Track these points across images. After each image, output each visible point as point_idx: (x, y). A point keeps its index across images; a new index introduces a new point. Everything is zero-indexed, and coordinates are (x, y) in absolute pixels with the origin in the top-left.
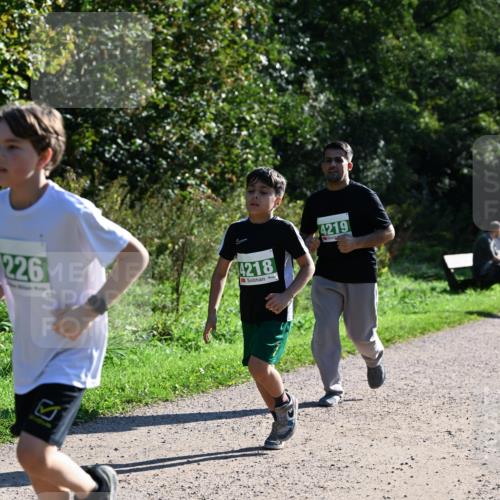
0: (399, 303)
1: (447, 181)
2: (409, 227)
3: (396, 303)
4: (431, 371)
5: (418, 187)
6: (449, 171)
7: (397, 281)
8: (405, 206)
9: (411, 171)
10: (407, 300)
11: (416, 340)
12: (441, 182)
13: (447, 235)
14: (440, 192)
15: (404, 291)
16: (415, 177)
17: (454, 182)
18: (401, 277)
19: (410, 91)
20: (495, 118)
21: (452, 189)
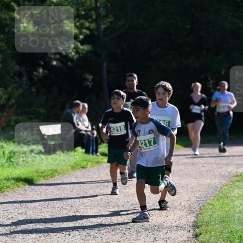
0: (7, 162)
1: (41, 70)
2: (13, 105)
3: (4, 162)
4: (31, 212)
5: (20, 75)
6: (42, 63)
7: (5, 145)
8: (10, 89)
9: (14, 63)
10: (12, 160)
11: (20, 189)
12: (37, 71)
13: (42, 111)
14: (36, 78)
15: (10, 153)
16: (17, 68)
17: (46, 71)
18: (8, 142)
19: (13, 4)
20: (75, 24)
21: (45, 77)
